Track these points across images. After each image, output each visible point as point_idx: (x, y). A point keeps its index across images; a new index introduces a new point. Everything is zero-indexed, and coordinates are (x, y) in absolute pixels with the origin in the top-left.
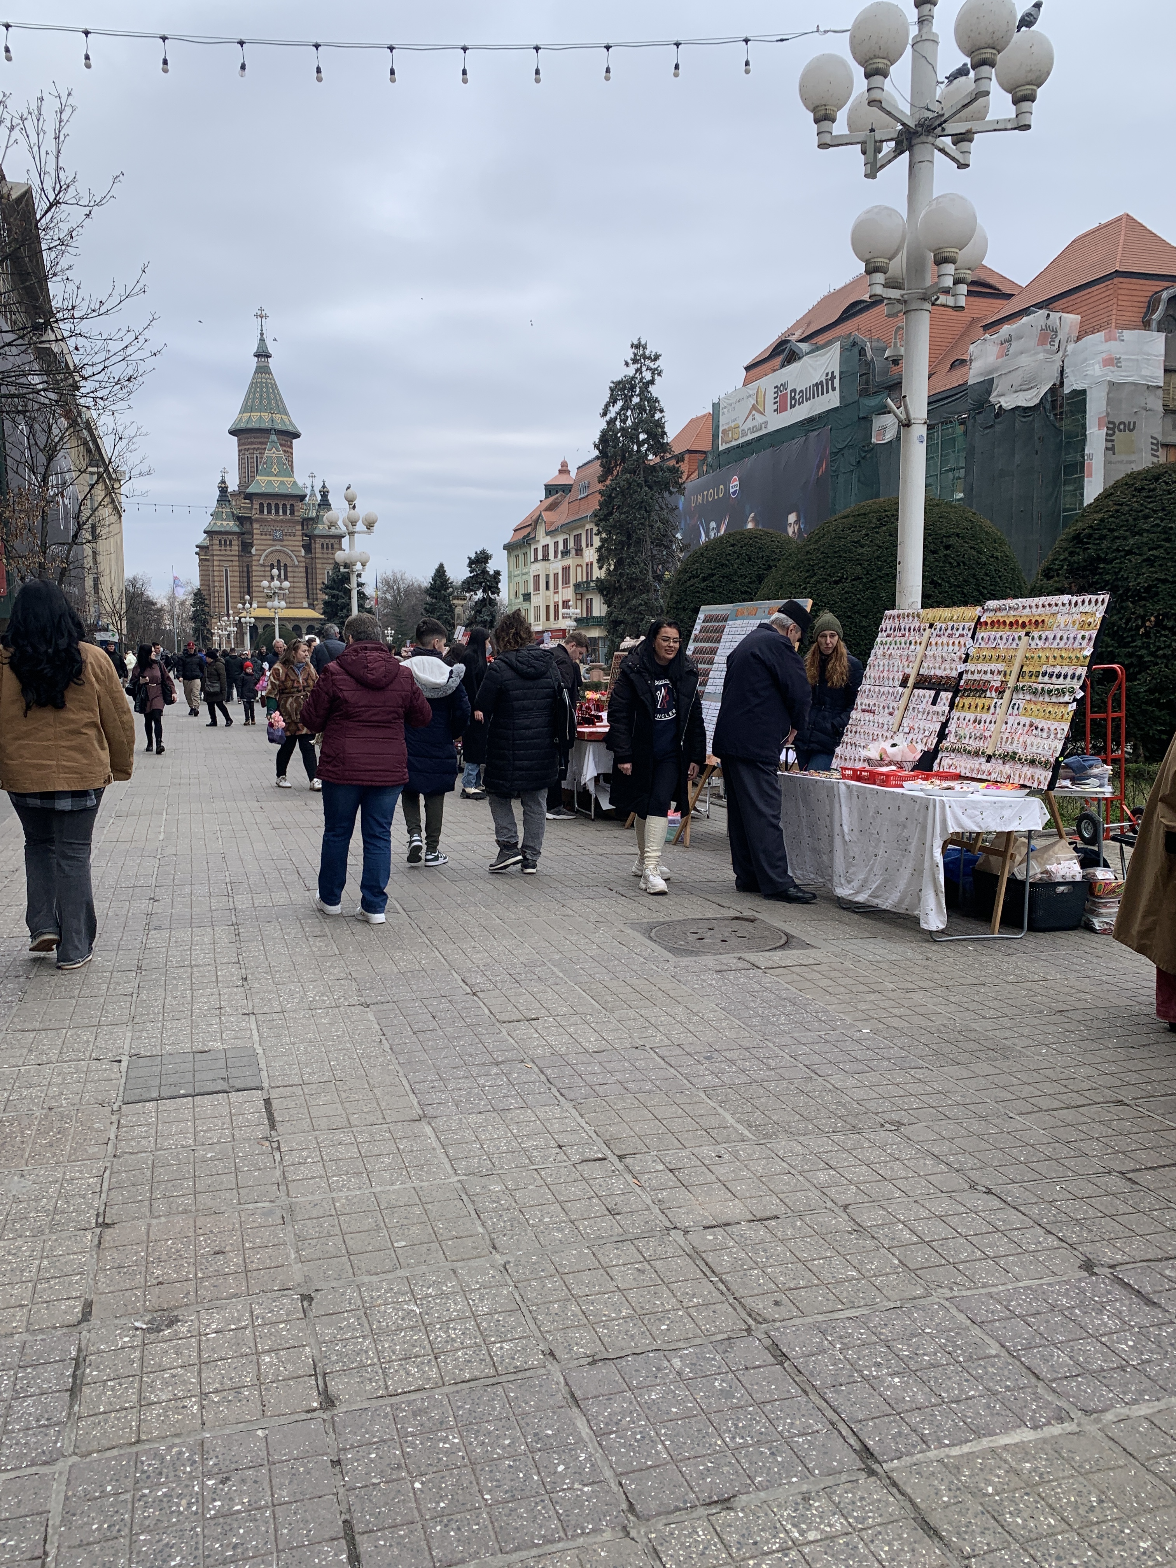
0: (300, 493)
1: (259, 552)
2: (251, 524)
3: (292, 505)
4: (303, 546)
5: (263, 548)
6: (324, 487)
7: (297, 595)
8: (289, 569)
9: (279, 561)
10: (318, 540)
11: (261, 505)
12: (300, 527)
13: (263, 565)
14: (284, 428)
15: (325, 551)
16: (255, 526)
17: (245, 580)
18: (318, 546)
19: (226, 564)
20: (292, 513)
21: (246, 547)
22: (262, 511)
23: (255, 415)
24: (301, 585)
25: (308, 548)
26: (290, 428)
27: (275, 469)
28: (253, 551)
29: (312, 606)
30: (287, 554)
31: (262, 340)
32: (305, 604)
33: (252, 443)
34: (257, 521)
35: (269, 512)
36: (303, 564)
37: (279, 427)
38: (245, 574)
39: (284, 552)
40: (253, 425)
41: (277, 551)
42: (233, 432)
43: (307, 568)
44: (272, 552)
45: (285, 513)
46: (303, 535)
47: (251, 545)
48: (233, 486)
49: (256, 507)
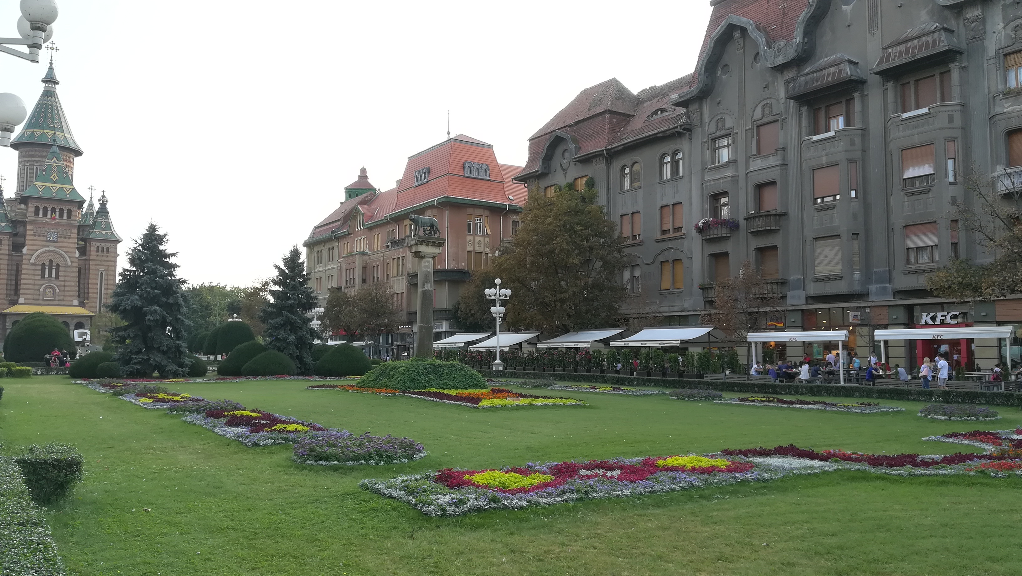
0: (79, 200)
1: (29, 252)
2: (25, 226)
3: (69, 212)
4: (78, 248)
5: (35, 248)
6: (103, 196)
7: (66, 293)
8: (61, 269)
9: (51, 261)
10: (93, 244)
11: (37, 209)
12: (76, 231)
13: (34, 264)
14: (66, 145)
15: (100, 253)
16: (28, 227)
17: (14, 278)
18: (93, 249)
20: (69, 216)
21: (17, 247)
22: (37, 213)
23: (38, 132)
24: (73, 284)
25: (83, 251)
26: (72, 146)
27: (54, 176)
28: (25, 250)
29: (82, 304)
30: (61, 255)
31: (51, 69)
32: (76, 302)
33: (32, 156)
34: (31, 223)
35: (45, 215)
36: (77, 265)
37: (62, 143)
38: (14, 273)
39: (57, 253)
40: (35, 140)
41: (50, 251)
42: (15, 146)
43: (80, 269)
44: (45, 252)
45: (61, 216)
46: (79, 240)
47: (23, 246)
49: (32, 209)
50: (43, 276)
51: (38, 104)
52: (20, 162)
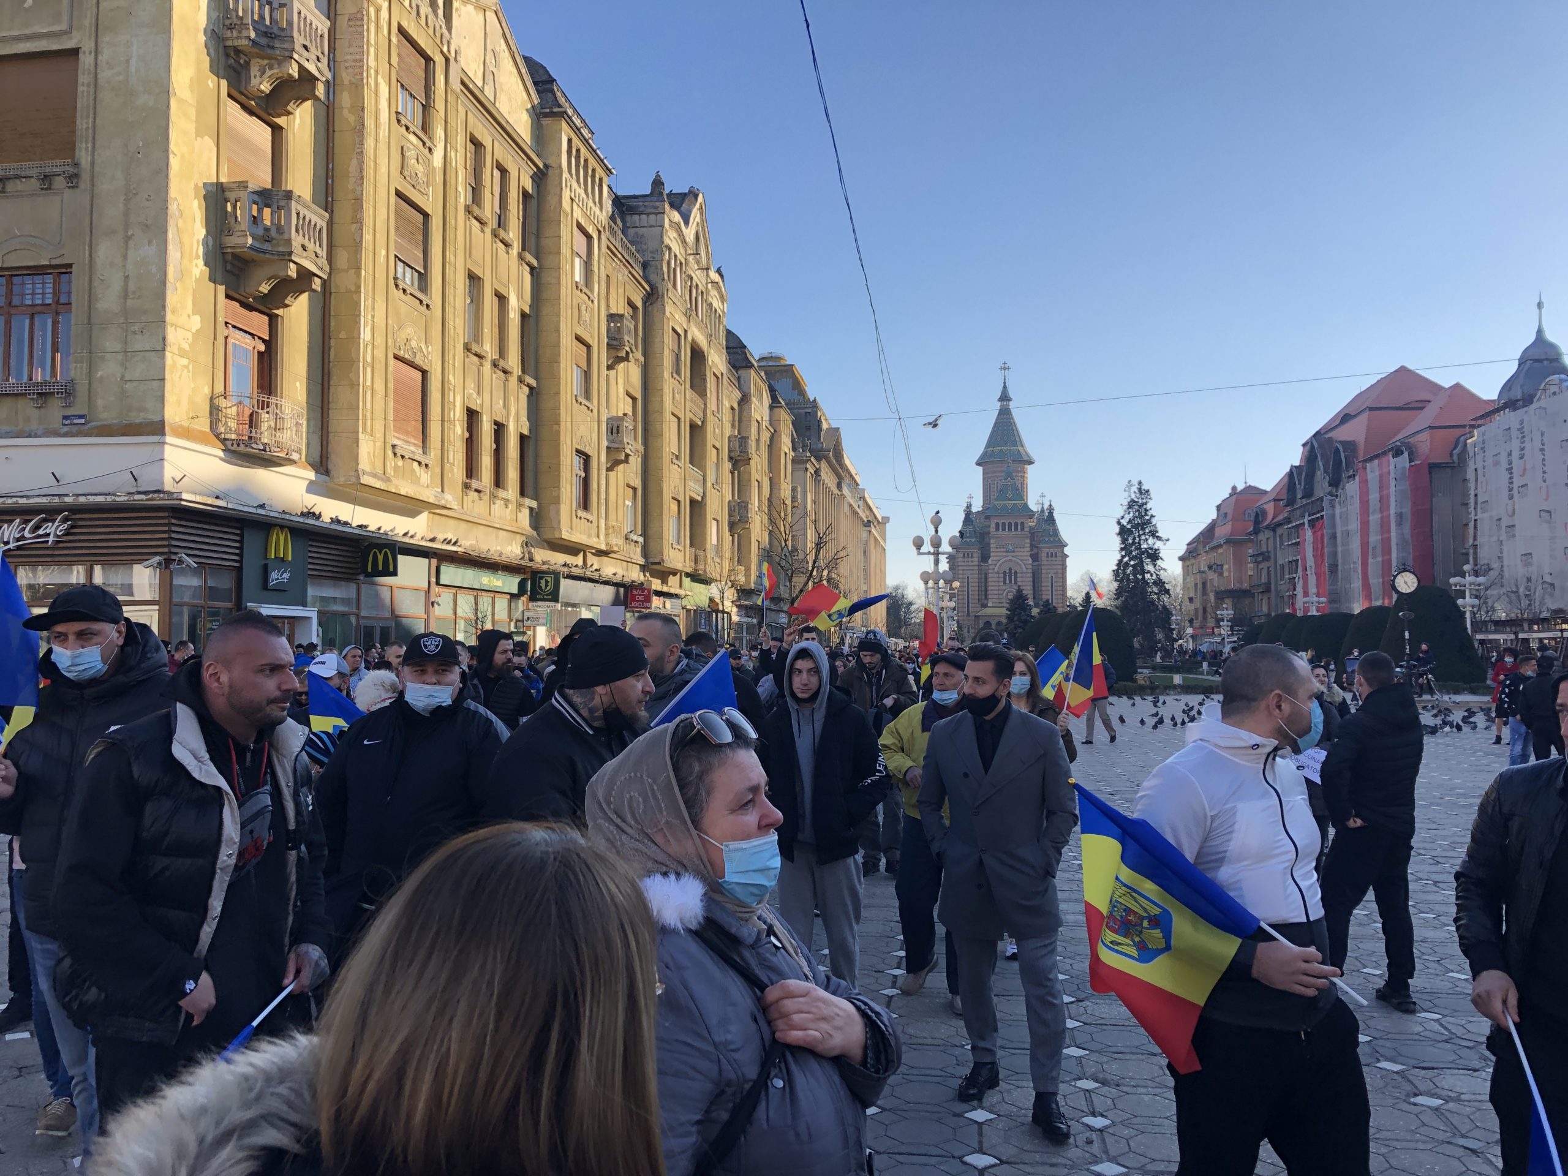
0: (1030, 511)
1: (994, 562)
2: (989, 540)
3: (1022, 524)
4: (1031, 556)
5: (998, 558)
6: (1050, 506)
8: (1018, 575)
9: (1010, 569)
10: (1043, 550)
11: (997, 524)
12: (1029, 540)
13: (998, 573)
14: (1019, 459)
16: (992, 540)
17: (984, 585)
18: (1044, 555)
19: (969, 572)
21: (984, 558)
22: (997, 529)
23: (997, 448)
24: (1029, 588)
25: (1035, 558)
26: (1025, 456)
27: (1010, 495)
28: (990, 561)
30: (1017, 563)
31: (1005, 387)
33: (993, 471)
34: (994, 536)
35: (1003, 529)
36: (1030, 571)
37: (1015, 456)
38: (983, 581)
39: (1015, 562)
40: (995, 456)
41: (1009, 561)
42: (978, 464)
43: (1033, 574)
44: (1005, 562)
45: (1016, 528)
46: (1032, 547)
47: (989, 557)
48: (977, 506)
49: (993, 526)
50: (1005, 583)
51: (996, 423)
52: (984, 479)
